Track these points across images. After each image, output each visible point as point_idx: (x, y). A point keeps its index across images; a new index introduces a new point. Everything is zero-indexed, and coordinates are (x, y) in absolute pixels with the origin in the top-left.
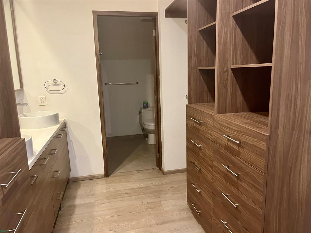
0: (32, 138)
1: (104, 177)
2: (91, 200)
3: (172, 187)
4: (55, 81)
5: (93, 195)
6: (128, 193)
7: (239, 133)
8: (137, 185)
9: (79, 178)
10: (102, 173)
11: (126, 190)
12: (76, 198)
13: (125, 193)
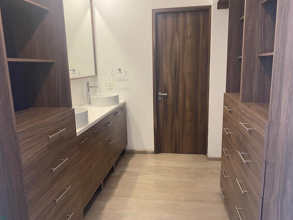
0: (88, 110)
1: (153, 153)
2: (138, 170)
3: (212, 172)
4: (120, 70)
5: (141, 166)
6: (169, 170)
7: (250, 121)
8: (180, 165)
9: (134, 151)
10: (152, 150)
11: (169, 167)
12: (127, 166)
13: (167, 170)
